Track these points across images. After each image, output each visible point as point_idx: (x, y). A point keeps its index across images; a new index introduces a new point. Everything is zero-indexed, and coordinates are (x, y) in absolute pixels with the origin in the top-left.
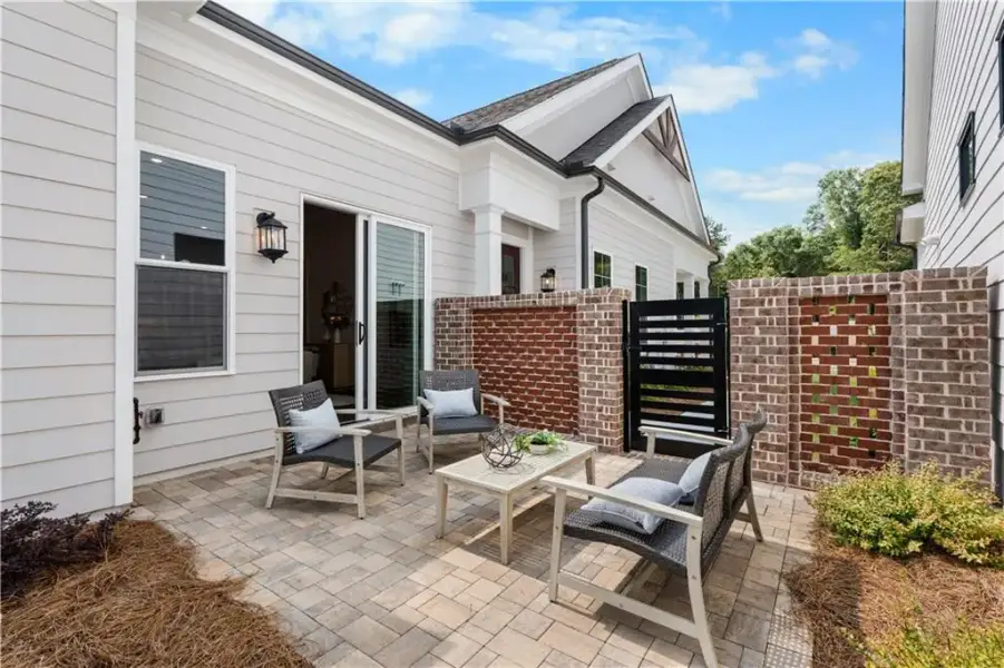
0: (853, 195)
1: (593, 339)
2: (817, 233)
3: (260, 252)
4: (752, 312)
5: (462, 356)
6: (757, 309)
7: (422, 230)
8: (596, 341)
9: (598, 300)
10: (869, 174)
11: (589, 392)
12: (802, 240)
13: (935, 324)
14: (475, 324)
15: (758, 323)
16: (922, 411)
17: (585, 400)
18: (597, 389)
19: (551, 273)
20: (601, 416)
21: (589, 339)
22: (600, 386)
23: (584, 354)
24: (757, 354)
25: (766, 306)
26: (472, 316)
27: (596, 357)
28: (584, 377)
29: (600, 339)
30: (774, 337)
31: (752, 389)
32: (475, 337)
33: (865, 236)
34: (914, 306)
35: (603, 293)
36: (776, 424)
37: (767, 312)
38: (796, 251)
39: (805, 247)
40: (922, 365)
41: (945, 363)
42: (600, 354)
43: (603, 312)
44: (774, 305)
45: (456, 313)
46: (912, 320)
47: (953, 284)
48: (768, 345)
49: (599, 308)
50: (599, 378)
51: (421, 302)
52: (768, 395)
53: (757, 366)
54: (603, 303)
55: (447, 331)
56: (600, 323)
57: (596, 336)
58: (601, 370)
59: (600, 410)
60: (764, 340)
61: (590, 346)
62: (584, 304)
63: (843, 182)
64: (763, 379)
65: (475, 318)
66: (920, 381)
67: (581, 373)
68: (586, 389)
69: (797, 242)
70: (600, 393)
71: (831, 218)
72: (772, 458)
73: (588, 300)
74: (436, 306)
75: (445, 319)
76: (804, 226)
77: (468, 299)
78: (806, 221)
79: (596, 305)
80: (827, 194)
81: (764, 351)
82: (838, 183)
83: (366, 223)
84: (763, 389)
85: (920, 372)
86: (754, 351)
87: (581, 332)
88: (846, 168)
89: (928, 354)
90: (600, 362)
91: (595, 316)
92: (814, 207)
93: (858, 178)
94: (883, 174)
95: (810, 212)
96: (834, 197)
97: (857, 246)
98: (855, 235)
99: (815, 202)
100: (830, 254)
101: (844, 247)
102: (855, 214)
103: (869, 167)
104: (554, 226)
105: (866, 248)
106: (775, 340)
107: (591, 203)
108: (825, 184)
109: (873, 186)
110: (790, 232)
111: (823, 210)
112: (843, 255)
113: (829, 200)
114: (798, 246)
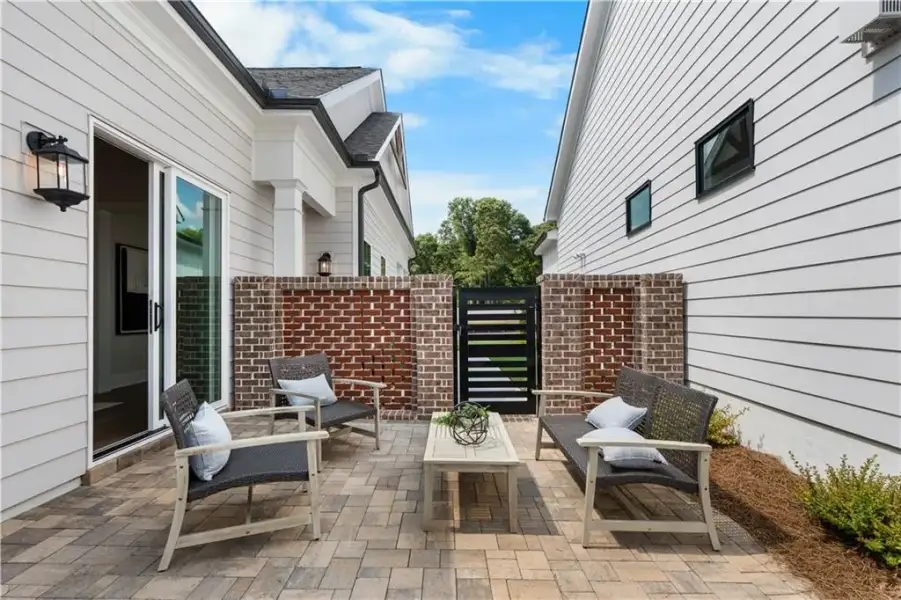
0: (470, 218)
1: (431, 320)
2: (448, 241)
3: (38, 191)
4: (559, 298)
5: (271, 341)
6: (562, 296)
7: (220, 196)
8: (434, 322)
9: (436, 285)
10: (479, 204)
11: (427, 369)
12: (437, 245)
13: (660, 308)
14: (285, 307)
15: (563, 306)
16: (654, 361)
17: (422, 376)
18: (435, 365)
19: (326, 257)
20: (439, 389)
21: (427, 320)
22: (438, 362)
23: (422, 334)
24: (563, 329)
25: (569, 294)
26: (283, 297)
27: (434, 337)
28: (422, 355)
29: (438, 320)
30: (574, 316)
31: (559, 355)
32: (286, 320)
33: (478, 247)
34: (650, 296)
35: (441, 279)
36: (575, 379)
37: (569, 299)
39: (439, 252)
40: (654, 333)
41: (664, 331)
42: (437, 334)
43: (440, 297)
44: (574, 294)
45: (264, 293)
46: (649, 305)
47: (668, 284)
48: (569, 323)
49: (437, 292)
50: (437, 355)
51: (218, 280)
52: (570, 358)
53: (563, 338)
54: (440, 288)
55: (252, 314)
56: (437, 305)
57: (434, 317)
58: (438, 348)
59: (438, 383)
60: (567, 319)
61: (427, 327)
62: (422, 288)
63: (463, 207)
64: (566, 347)
65: (286, 300)
66: (653, 343)
67: (418, 352)
68: (423, 366)
70: (438, 369)
71: (457, 231)
72: (572, 405)
73: (425, 285)
74: (234, 285)
75: (250, 300)
76: (439, 236)
77: (279, 279)
78: (440, 232)
79: (434, 290)
80: (453, 214)
81: (567, 327)
82: (460, 207)
83: (162, 175)
84: (567, 354)
85: (653, 337)
86: (560, 327)
87: (420, 315)
88: (465, 198)
89: (657, 326)
90: (438, 341)
91: (432, 299)
92: (446, 222)
93: (472, 206)
94: (488, 205)
95: (443, 226)
96: (458, 217)
97: (473, 254)
98: (471, 246)
99: (446, 218)
100: (456, 258)
101: (465, 254)
102: (471, 232)
103: (479, 199)
104: (332, 212)
105: (478, 256)
106: (574, 319)
107: (366, 195)
108: (453, 207)
109: (481, 213)
110: (430, 239)
111: (451, 226)
112: (464, 260)
113: (455, 218)
114: (436, 250)
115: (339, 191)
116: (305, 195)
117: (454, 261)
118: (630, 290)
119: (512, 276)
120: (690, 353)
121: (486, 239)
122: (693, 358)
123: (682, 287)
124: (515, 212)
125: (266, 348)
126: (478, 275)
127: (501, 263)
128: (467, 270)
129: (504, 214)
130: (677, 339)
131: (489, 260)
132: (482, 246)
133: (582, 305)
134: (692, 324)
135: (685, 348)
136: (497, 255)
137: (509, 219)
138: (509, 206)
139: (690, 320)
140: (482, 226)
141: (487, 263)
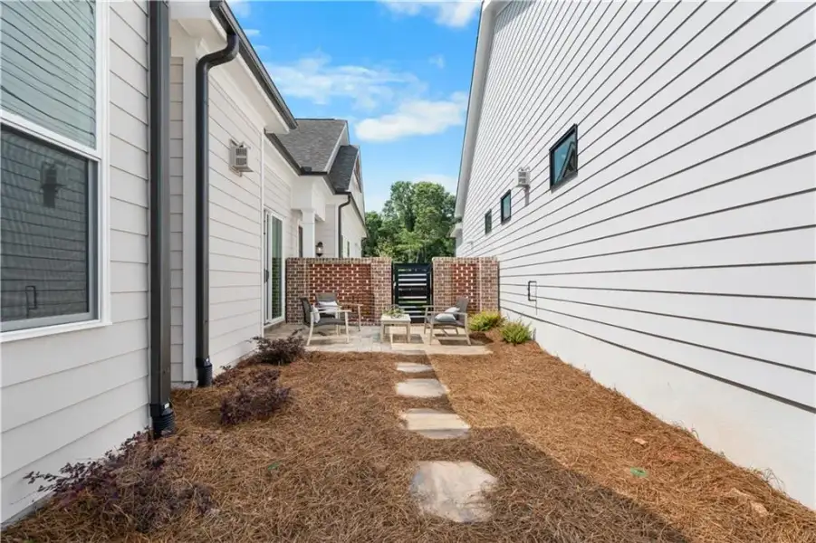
0: (409, 199)
2: (391, 218)
6: (442, 268)
7: (281, 219)
8: (383, 279)
10: (417, 187)
12: (381, 222)
13: (487, 273)
14: (310, 272)
15: (443, 272)
17: (377, 305)
19: (320, 244)
21: (379, 279)
22: (384, 298)
23: (377, 285)
24: (443, 283)
25: (446, 266)
26: (309, 267)
31: (441, 295)
32: (311, 279)
33: (417, 224)
34: (483, 268)
38: (379, 229)
39: (383, 228)
40: (485, 285)
41: (489, 284)
42: (384, 285)
43: (385, 268)
44: (448, 266)
45: (301, 266)
46: (483, 272)
47: (491, 262)
49: (384, 265)
50: (384, 295)
55: (295, 276)
58: (385, 292)
59: (384, 308)
60: (444, 278)
61: (379, 282)
62: (376, 264)
63: (404, 189)
65: (311, 269)
66: (484, 289)
67: (375, 294)
69: (379, 223)
70: (384, 301)
71: (398, 210)
73: (378, 262)
74: (287, 262)
75: (294, 269)
76: (383, 214)
77: (308, 259)
78: (384, 210)
80: (395, 195)
82: (401, 189)
85: (484, 287)
86: (441, 282)
88: (405, 181)
89: (486, 281)
90: (384, 288)
91: (381, 269)
92: (389, 202)
93: (411, 188)
94: (424, 189)
95: (386, 205)
96: (399, 198)
97: (412, 230)
98: (411, 222)
99: (389, 199)
100: (397, 233)
101: (405, 230)
102: (410, 210)
103: (417, 183)
104: (324, 219)
105: (417, 232)
106: (448, 278)
107: (343, 209)
108: (395, 189)
109: (419, 195)
110: (375, 216)
111: (393, 205)
112: (404, 234)
113: (396, 199)
114: (380, 226)
115: (328, 207)
116: (316, 215)
117: (396, 236)
118: (475, 265)
119: (446, 248)
120: (501, 294)
121: (423, 217)
122: (502, 296)
123: (498, 264)
124: (448, 194)
125: (302, 292)
126: (416, 247)
127: (436, 237)
128: (407, 243)
129: (439, 196)
130: (495, 288)
131: (426, 235)
132: (420, 223)
133: (452, 272)
134: (502, 281)
135: (499, 292)
136: (433, 231)
137: (442, 200)
138: (443, 189)
139: (501, 279)
140: (420, 205)
141: (423, 238)
